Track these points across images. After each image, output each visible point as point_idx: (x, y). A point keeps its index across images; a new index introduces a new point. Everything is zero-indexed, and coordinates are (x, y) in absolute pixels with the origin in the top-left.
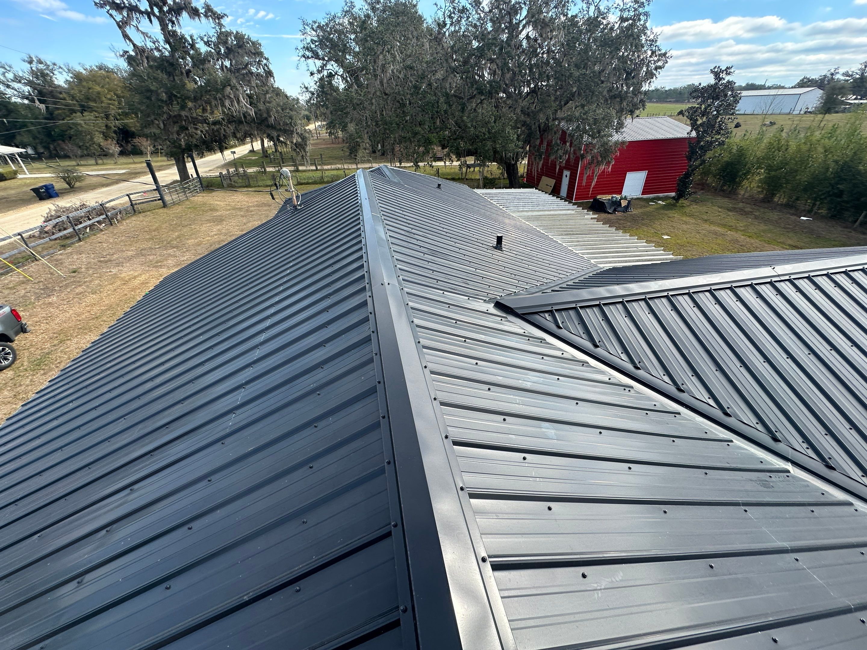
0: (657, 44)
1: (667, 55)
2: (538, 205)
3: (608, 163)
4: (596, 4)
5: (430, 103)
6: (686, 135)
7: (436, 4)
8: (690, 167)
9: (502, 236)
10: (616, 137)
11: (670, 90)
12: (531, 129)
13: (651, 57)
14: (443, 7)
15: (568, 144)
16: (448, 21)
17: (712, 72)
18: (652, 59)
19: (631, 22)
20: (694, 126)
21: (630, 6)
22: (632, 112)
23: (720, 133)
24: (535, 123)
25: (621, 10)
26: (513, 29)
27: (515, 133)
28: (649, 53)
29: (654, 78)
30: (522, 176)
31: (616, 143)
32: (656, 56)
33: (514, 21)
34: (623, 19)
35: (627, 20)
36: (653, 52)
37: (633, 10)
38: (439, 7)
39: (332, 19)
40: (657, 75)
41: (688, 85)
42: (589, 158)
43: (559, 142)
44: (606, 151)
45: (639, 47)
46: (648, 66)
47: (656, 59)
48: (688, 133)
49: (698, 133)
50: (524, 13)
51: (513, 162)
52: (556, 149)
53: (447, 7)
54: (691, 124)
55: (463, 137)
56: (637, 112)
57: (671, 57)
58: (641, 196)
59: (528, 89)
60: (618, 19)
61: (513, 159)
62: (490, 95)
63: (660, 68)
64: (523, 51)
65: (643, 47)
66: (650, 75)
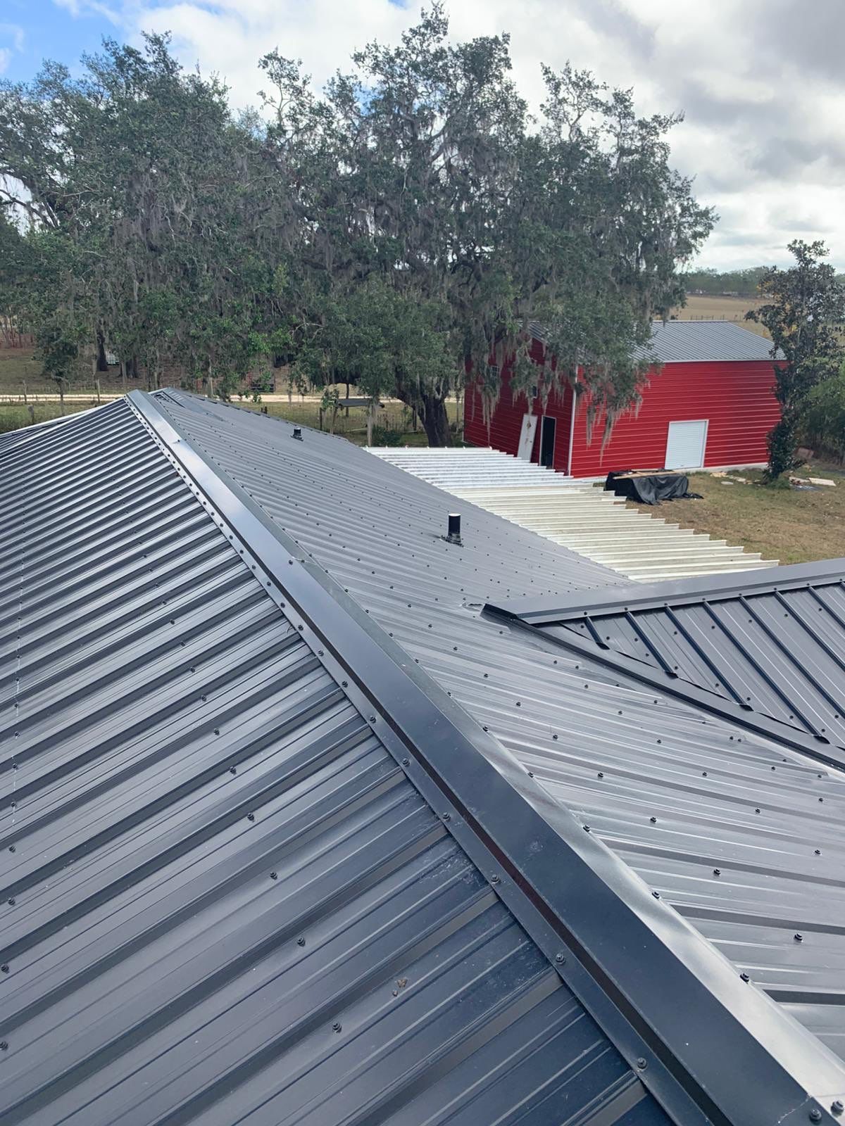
0: (690, 196)
1: (710, 216)
2: (504, 479)
3: (633, 401)
4: (571, 122)
5: (255, 271)
6: (768, 357)
7: (262, 94)
8: (786, 413)
9: (459, 517)
10: (638, 355)
11: (725, 275)
12: (470, 332)
13: (681, 215)
14: (278, 99)
15: (548, 364)
16: (288, 125)
17: (791, 248)
18: (684, 220)
19: (636, 157)
20: (779, 341)
21: (633, 131)
22: (662, 311)
23: (826, 354)
24: (476, 322)
25: (617, 135)
26: (420, 151)
27: (440, 338)
28: (678, 210)
29: (694, 252)
30: (453, 428)
31: (642, 365)
32: (691, 215)
33: (421, 137)
34: (622, 151)
35: (630, 152)
36: (685, 209)
37: (639, 137)
38: (268, 98)
39: (12, 95)
40: (699, 248)
41: (758, 269)
42: (593, 390)
43: (529, 359)
44: (625, 379)
45: (657, 200)
46: (679, 232)
47: (691, 220)
48: (771, 352)
49: (787, 351)
50: (439, 123)
51: (439, 397)
52: (526, 373)
53: (284, 102)
54: (773, 335)
55: (329, 344)
56: (672, 311)
57: (718, 219)
58: (703, 469)
59: (455, 257)
60: (614, 150)
61: (438, 389)
62: (384, 264)
63: (701, 235)
64: (443, 190)
65: (667, 199)
66: (685, 248)
